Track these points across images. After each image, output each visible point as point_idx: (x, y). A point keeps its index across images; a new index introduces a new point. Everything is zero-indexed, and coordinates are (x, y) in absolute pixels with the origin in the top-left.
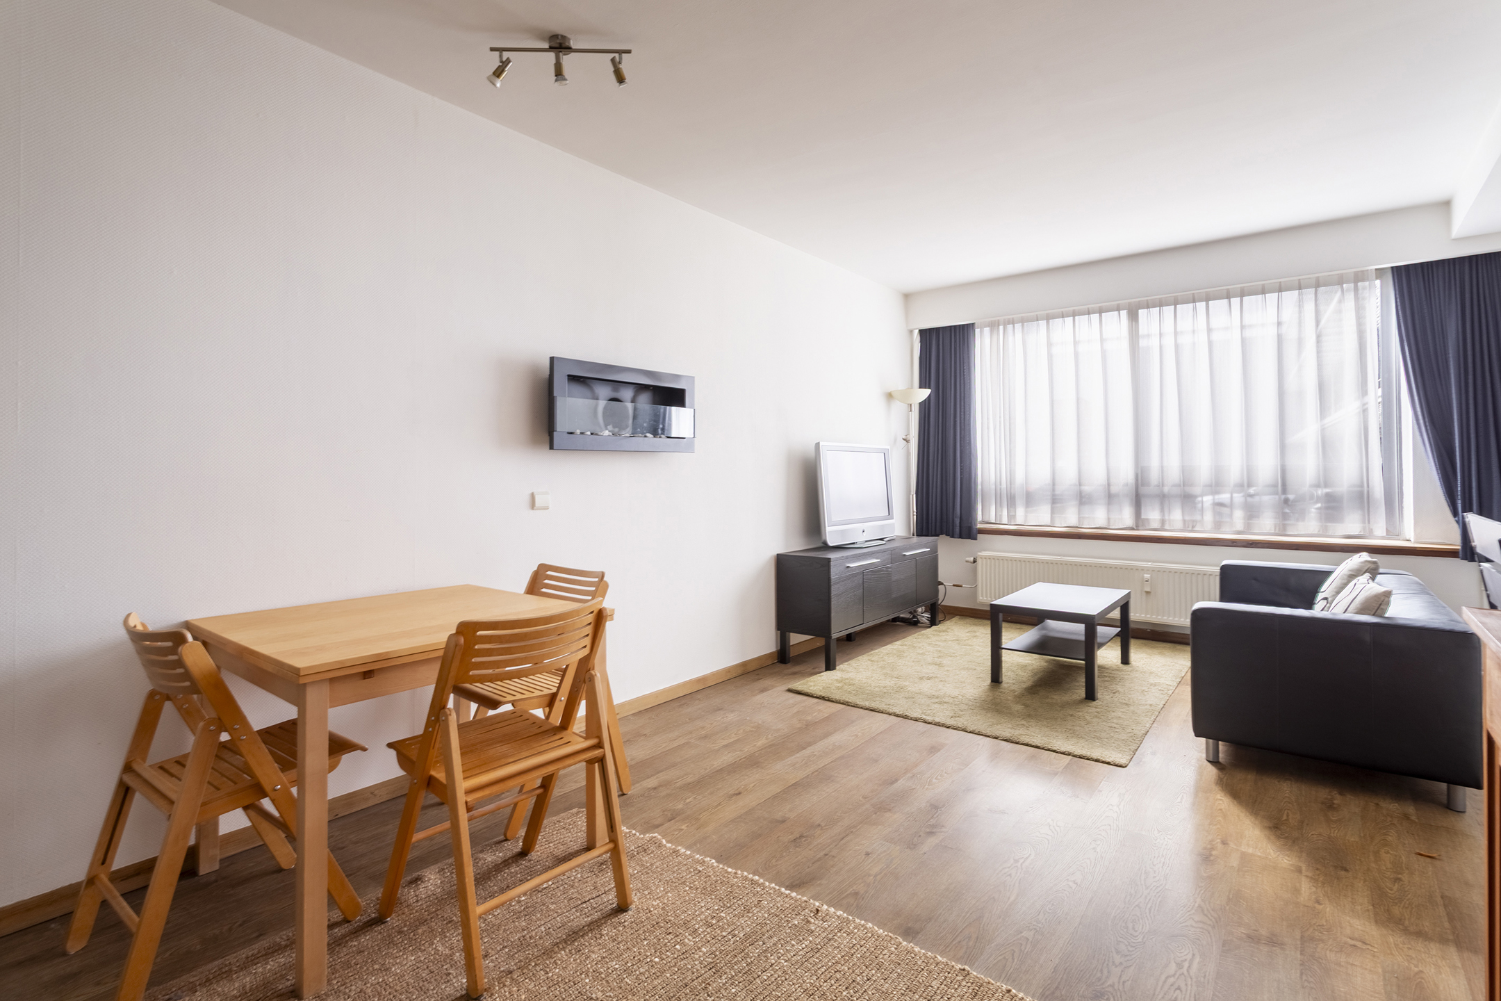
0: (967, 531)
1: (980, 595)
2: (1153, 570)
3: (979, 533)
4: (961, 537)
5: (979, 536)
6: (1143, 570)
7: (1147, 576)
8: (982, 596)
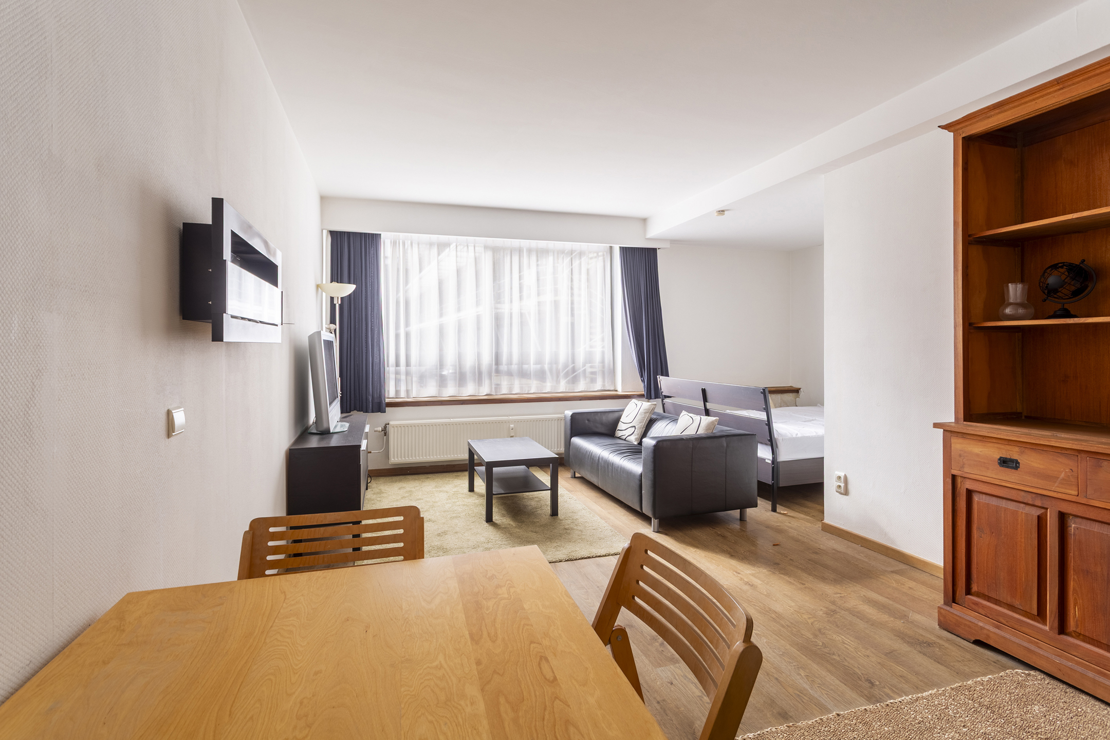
0: (379, 406)
1: (392, 457)
2: (515, 422)
3: (387, 407)
4: (373, 412)
5: (387, 409)
6: (509, 422)
7: (512, 426)
8: (394, 458)
